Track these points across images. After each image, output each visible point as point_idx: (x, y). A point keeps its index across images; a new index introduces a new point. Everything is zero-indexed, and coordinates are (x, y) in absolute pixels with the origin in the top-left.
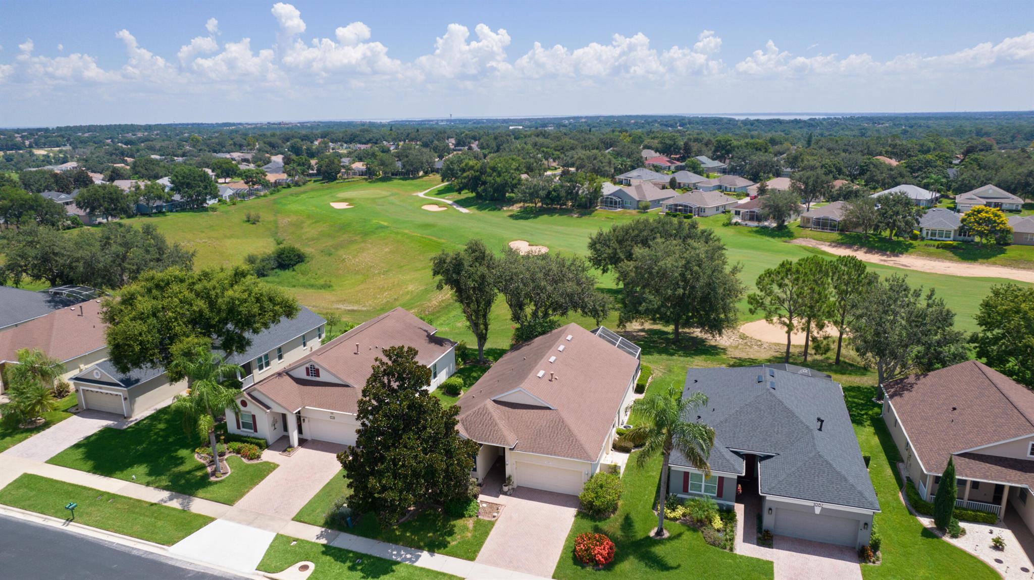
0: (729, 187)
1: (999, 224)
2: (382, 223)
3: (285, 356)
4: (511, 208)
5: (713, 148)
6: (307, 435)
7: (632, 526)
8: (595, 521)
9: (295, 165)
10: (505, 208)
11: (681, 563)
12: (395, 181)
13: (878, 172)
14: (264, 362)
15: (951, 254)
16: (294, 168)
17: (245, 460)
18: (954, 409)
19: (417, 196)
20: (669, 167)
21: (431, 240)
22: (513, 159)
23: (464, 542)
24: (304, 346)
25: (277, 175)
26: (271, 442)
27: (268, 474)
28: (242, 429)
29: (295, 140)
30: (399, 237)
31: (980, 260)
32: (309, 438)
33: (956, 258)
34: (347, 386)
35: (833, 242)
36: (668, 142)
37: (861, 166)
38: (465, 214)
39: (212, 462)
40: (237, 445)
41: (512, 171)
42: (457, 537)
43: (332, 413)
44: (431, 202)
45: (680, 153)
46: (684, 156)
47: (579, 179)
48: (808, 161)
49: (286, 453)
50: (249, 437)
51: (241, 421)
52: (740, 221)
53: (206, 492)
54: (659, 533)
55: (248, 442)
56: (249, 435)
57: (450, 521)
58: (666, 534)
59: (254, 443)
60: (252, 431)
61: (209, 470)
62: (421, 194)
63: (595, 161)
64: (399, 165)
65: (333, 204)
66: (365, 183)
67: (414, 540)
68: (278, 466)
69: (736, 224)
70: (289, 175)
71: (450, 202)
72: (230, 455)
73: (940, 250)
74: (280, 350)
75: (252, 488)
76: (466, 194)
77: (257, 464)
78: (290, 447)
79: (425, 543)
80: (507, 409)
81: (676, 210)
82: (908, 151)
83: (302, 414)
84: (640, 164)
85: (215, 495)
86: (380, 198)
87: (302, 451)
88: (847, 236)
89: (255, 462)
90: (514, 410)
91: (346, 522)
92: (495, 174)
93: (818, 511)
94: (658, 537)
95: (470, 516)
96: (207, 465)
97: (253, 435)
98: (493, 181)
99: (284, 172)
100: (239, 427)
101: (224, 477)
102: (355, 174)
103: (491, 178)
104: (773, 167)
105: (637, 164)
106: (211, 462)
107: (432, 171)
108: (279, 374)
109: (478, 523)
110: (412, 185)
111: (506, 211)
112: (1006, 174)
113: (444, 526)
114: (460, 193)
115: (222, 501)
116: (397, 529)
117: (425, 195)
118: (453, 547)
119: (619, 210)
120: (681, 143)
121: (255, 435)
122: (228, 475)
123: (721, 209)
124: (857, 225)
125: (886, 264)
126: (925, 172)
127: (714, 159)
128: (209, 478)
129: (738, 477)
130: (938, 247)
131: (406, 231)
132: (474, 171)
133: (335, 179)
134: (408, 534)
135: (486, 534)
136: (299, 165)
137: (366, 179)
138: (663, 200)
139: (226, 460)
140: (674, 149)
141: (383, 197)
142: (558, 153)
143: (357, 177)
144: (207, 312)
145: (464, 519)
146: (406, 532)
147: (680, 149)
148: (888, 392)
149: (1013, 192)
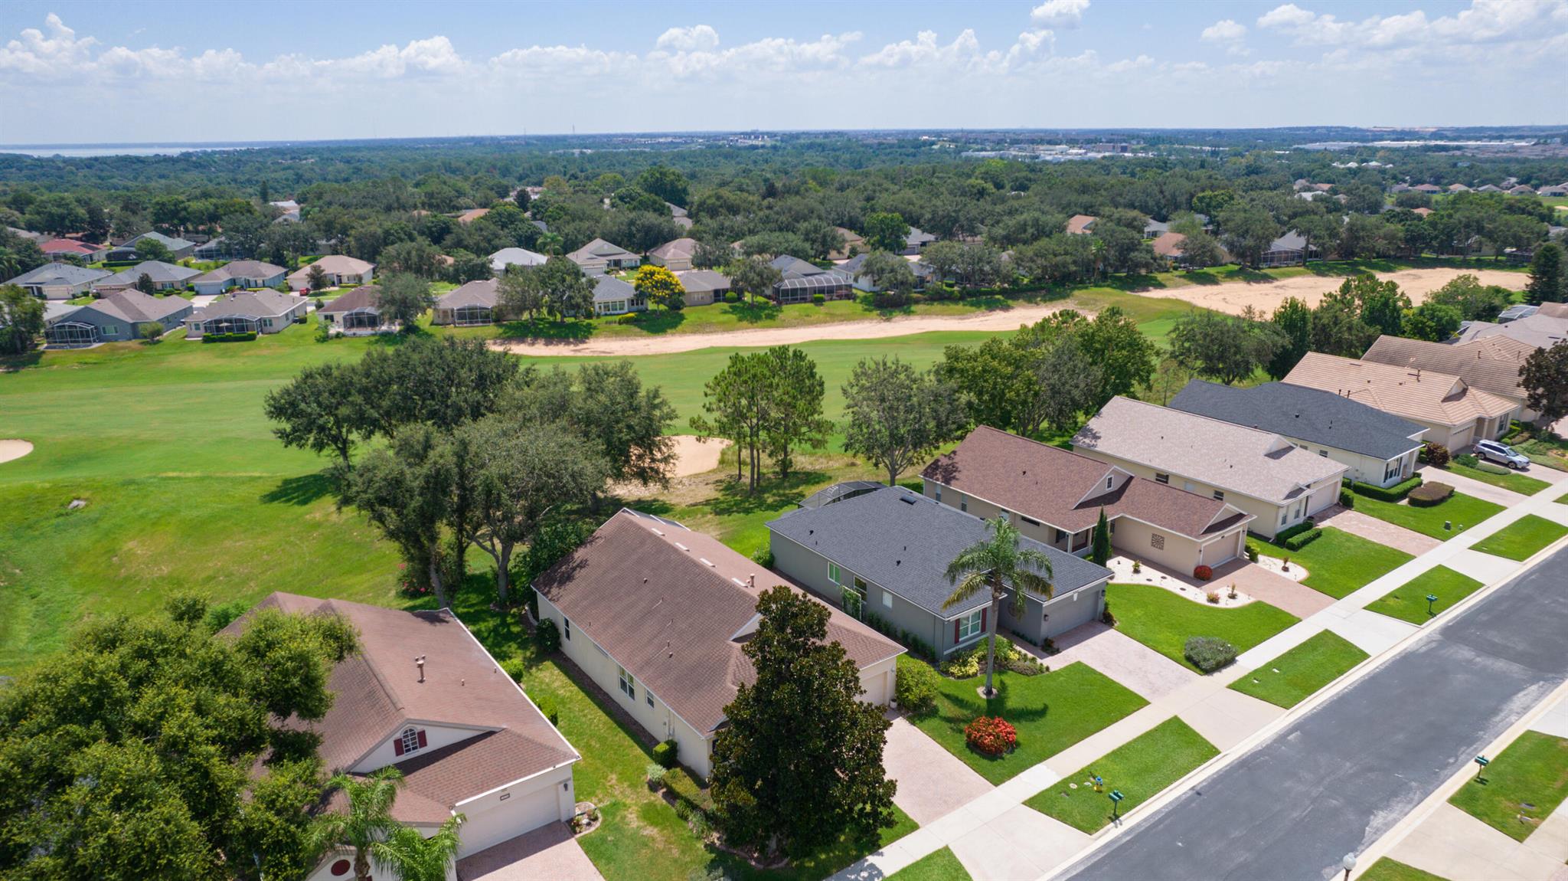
0: (252, 279)
1: (675, 285)
7: (963, 700)
8: (935, 716)
11: (1043, 702)
15: (637, 330)
20: (91, 256)
31: (669, 331)
33: (645, 333)
45: (84, 230)
48: (363, 227)
52: (342, 330)
54: (988, 692)
58: (995, 691)
67: (837, 857)
69: (338, 336)
73: (624, 326)
79: (854, 850)
81: (219, 329)
82: (451, 201)
88: (510, 327)
93: (1075, 597)
94: (993, 697)
119: (96, 345)
123: (291, 317)
125: (579, 354)
130: (620, 323)
140: (71, 222)
146: (816, 856)
147: (83, 221)
148: (937, 479)
149: (619, 245)
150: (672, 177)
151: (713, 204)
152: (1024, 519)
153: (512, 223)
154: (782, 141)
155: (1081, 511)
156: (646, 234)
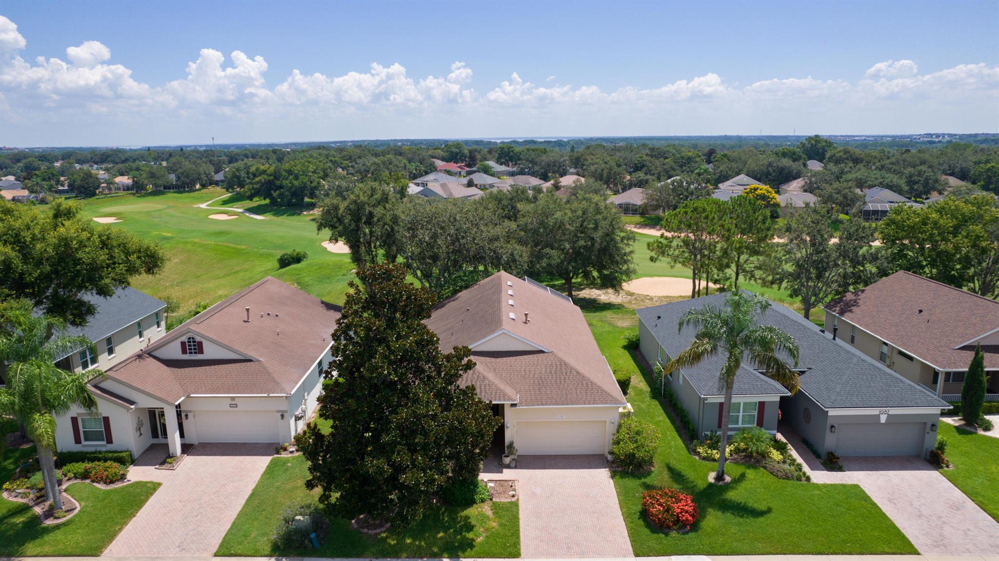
1: (772, 199)
2: (165, 234)
3: (117, 349)
4: (311, 212)
5: (497, 155)
6: (192, 437)
7: (683, 476)
8: (640, 479)
9: (39, 180)
10: (305, 213)
11: (770, 505)
12: (169, 195)
13: (653, 167)
14: (89, 358)
16: (37, 183)
17: (101, 486)
18: (921, 311)
19: (199, 207)
20: (461, 172)
21: (227, 247)
22: (309, 162)
23: (493, 536)
24: (141, 337)
25: (15, 191)
26: (136, 455)
27: (147, 498)
28: (84, 443)
29: (31, 159)
30: (189, 246)
32: (196, 442)
34: (250, 361)
35: (638, 224)
36: (454, 150)
37: (636, 164)
38: (261, 220)
39: (41, 498)
40: (80, 467)
41: (310, 174)
42: (479, 529)
43: (233, 398)
44: (215, 212)
45: (467, 161)
46: (469, 164)
47: (384, 178)
49: (166, 466)
50: (100, 452)
51: (81, 430)
53: (41, 545)
54: (720, 477)
55: (99, 460)
56: (98, 449)
57: (458, 513)
58: (728, 479)
59: (111, 459)
60: (104, 443)
61: (38, 510)
62: (203, 206)
63: (390, 166)
64: (172, 177)
65: (96, 219)
66: (132, 198)
67: (420, 547)
68: (159, 484)
70: (32, 192)
71: (240, 210)
72: (71, 483)
74: (109, 341)
75: (126, 524)
76: (257, 202)
77: (123, 488)
78: (170, 457)
79: (440, 548)
80: (488, 359)
82: (664, 154)
83: (182, 409)
84: (433, 169)
85: (61, 546)
86: (154, 211)
87: (189, 461)
88: (649, 219)
89: (118, 485)
90: (498, 360)
91: (311, 541)
92: (291, 177)
93: (883, 419)
94: (721, 483)
95: (483, 501)
96: (31, 503)
97: (104, 449)
98: (290, 185)
99: (23, 189)
100: (78, 441)
101: (70, 516)
102: (119, 189)
103: (288, 182)
104: (560, 166)
105: (430, 169)
106: (38, 498)
107: (211, 184)
108: (139, 356)
109: (496, 507)
110: (190, 197)
111: (307, 215)
112: (752, 165)
113: (454, 520)
114: (251, 200)
115: (78, 551)
116: (387, 537)
117: (207, 206)
118: (482, 544)
120: (466, 152)
121: (110, 447)
122: (76, 512)
124: (657, 207)
126: (689, 167)
127: (501, 164)
128: (42, 522)
129: (781, 397)
131: (197, 240)
132: (267, 175)
133: (94, 194)
134: (408, 541)
135: (515, 519)
136: (44, 180)
137: (134, 194)
138: (469, 196)
139: (65, 491)
140: (461, 156)
141: (160, 210)
142: (347, 162)
143: (121, 193)
144: (18, 263)
145: (475, 505)
146: (404, 538)
147: (465, 157)
148: (834, 311)
149: (759, 180)
150: (824, 144)
151: (841, 157)
152: (901, 353)
153: (689, 163)
154: (960, 138)
155: (959, 351)
156: (780, 173)
